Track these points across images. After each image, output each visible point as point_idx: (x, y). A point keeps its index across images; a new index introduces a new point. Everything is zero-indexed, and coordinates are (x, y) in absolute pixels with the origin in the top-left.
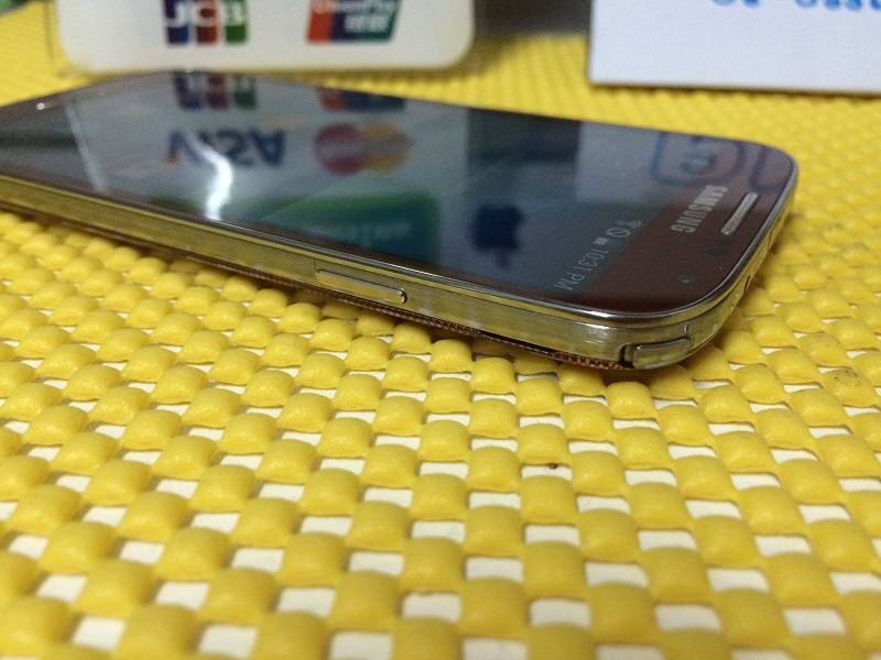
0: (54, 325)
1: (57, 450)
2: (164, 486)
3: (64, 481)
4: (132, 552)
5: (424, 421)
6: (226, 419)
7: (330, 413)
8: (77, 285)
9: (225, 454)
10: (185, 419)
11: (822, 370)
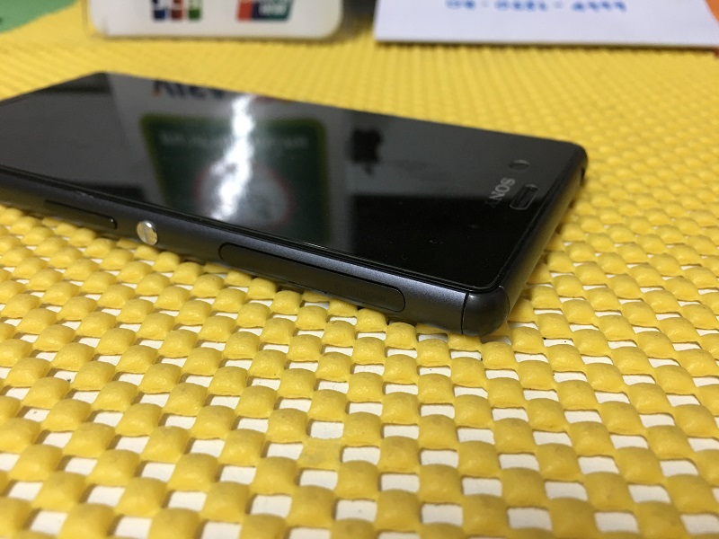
2: (190, 380)
3: (123, 378)
4: (171, 422)
5: (356, 338)
6: (226, 336)
7: (295, 332)
9: (228, 360)
10: (201, 337)
11: (622, 302)
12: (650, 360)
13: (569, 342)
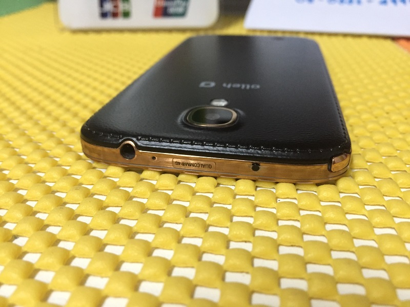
0: (44, 150)
1: (37, 202)
2: (80, 219)
3: (38, 215)
4: (62, 245)
5: (194, 195)
8: (55, 134)
10: (92, 191)
11: (377, 180)
12: (395, 219)
13: (339, 204)
